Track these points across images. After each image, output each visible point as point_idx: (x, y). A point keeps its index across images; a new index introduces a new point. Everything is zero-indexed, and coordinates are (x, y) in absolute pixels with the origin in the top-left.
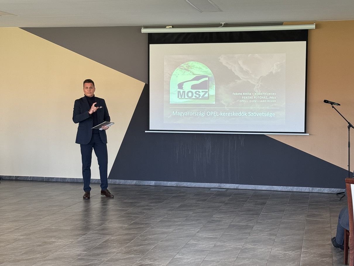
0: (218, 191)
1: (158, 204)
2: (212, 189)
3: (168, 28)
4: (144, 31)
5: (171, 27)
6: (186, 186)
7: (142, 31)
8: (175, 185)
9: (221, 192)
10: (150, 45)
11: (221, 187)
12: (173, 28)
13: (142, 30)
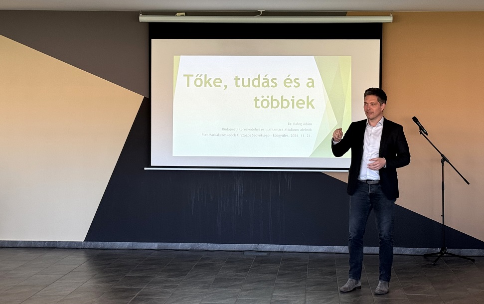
0: (257, 256)
1: (181, 279)
2: (246, 253)
3: (179, 16)
4: (143, 19)
5: (184, 14)
6: (206, 249)
7: (140, 19)
8: (189, 249)
9: (262, 256)
10: (153, 40)
11: (257, 249)
12: (186, 15)
13: (140, 17)
